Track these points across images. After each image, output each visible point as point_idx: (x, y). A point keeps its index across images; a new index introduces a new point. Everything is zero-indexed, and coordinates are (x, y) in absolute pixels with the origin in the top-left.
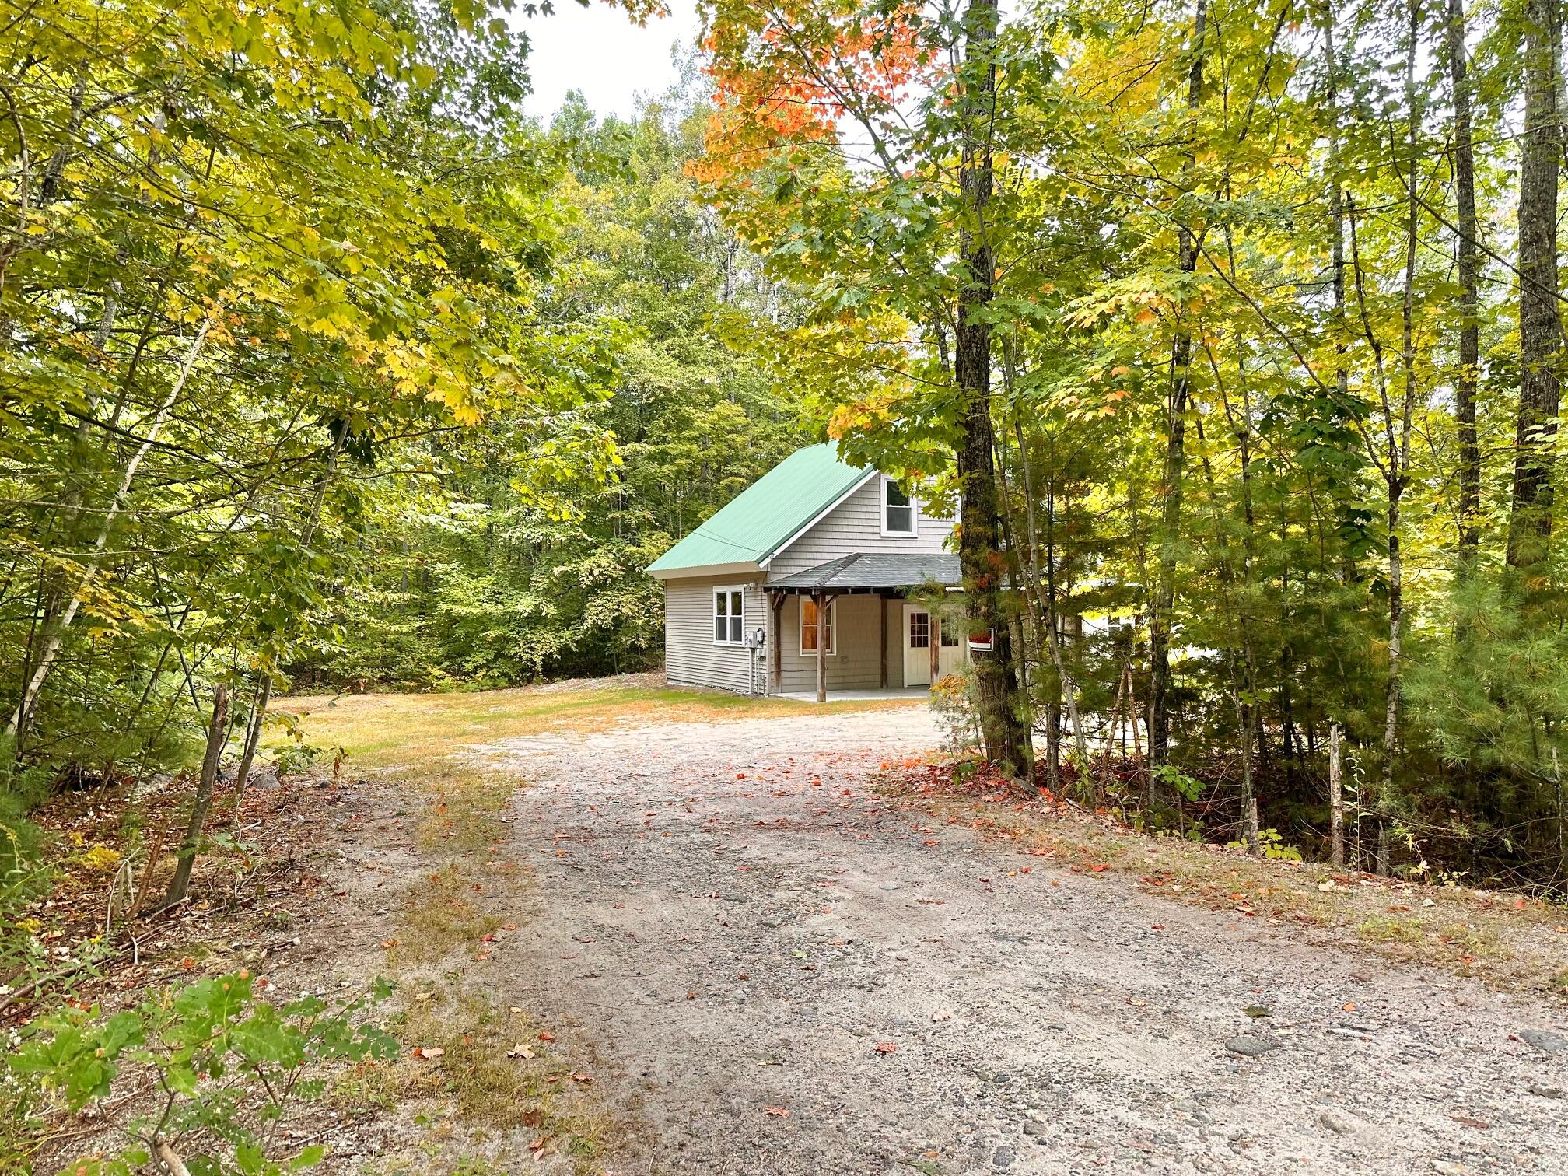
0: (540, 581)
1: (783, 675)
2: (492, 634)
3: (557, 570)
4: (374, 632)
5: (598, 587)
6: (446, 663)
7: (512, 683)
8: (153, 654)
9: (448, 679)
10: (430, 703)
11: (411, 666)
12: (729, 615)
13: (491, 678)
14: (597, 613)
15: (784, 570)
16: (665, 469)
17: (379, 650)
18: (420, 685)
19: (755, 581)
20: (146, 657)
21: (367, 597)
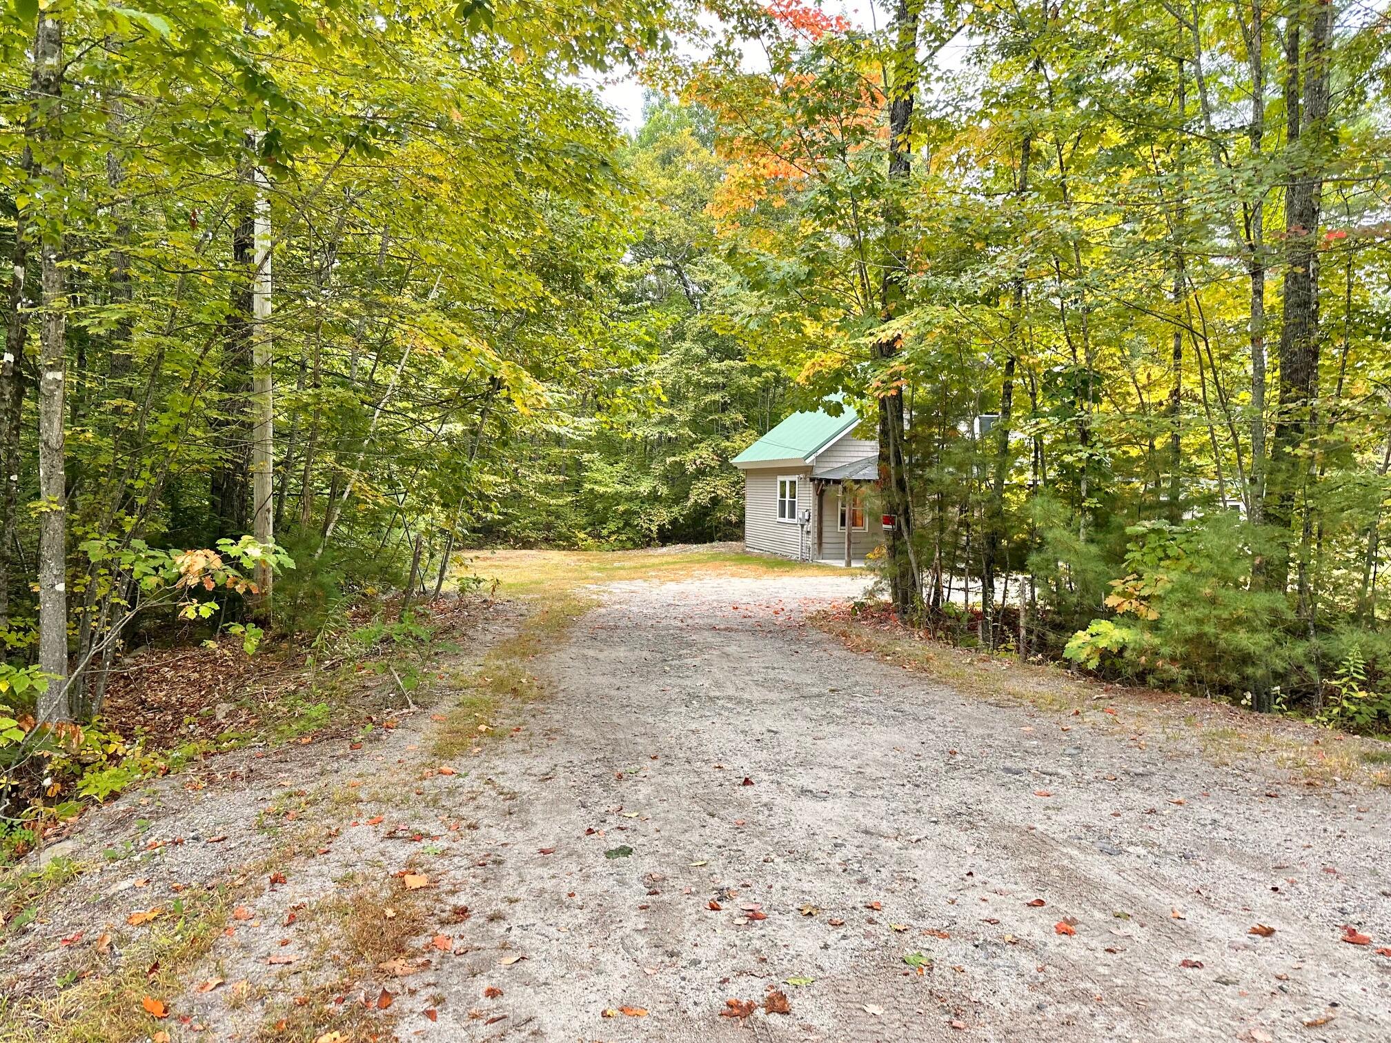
0: (657, 468)
1: (824, 546)
2: (621, 508)
3: (669, 460)
4: (540, 504)
5: (701, 473)
6: (589, 529)
7: (636, 546)
8: (388, 517)
9: (590, 541)
10: (575, 558)
11: (564, 530)
12: (787, 499)
13: (621, 541)
14: (699, 494)
15: (826, 465)
16: (754, 380)
17: (544, 518)
18: (569, 544)
19: (805, 473)
20: (384, 519)
21: (534, 478)
